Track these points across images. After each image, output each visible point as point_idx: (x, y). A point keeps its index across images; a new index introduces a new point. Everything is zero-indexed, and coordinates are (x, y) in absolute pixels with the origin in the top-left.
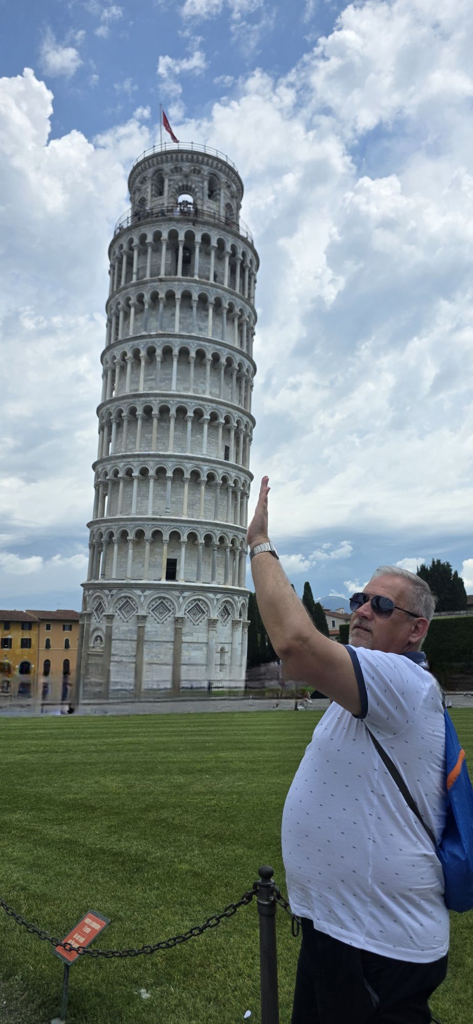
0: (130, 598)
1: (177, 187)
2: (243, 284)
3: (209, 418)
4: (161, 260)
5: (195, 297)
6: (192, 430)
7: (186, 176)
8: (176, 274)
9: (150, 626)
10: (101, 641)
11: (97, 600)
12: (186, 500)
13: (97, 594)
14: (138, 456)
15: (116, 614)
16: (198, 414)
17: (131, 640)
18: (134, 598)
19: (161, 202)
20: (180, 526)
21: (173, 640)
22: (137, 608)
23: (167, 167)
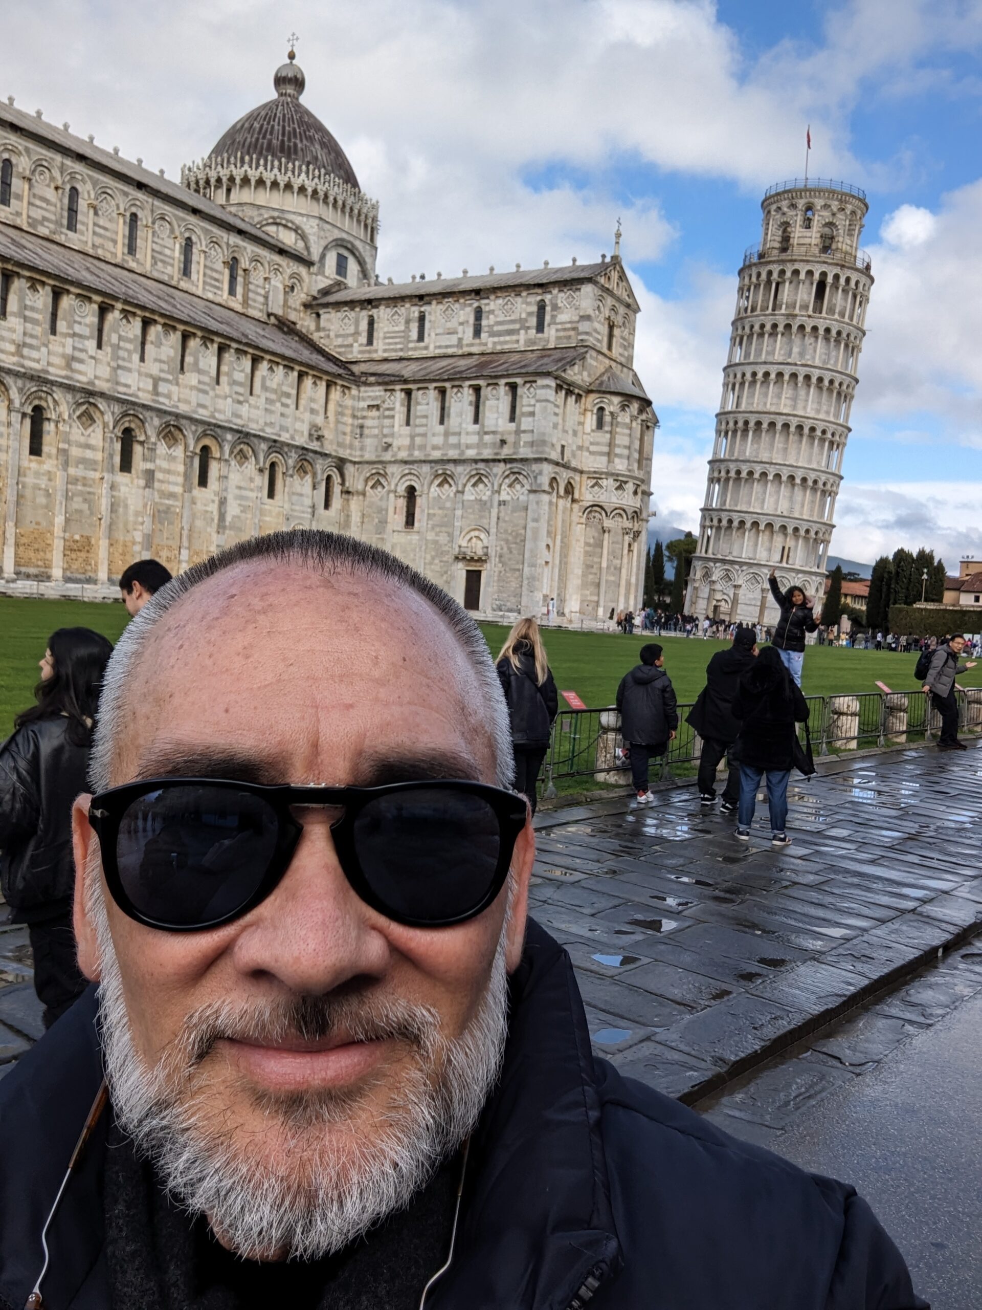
0: (757, 574)
7: (834, 215)
8: (821, 312)
11: (724, 571)
12: (807, 502)
13: (725, 567)
15: (743, 585)
17: (755, 605)
18: (762, 575)
19: (809, 234)
20: (800, 523)
23: (819, 203)
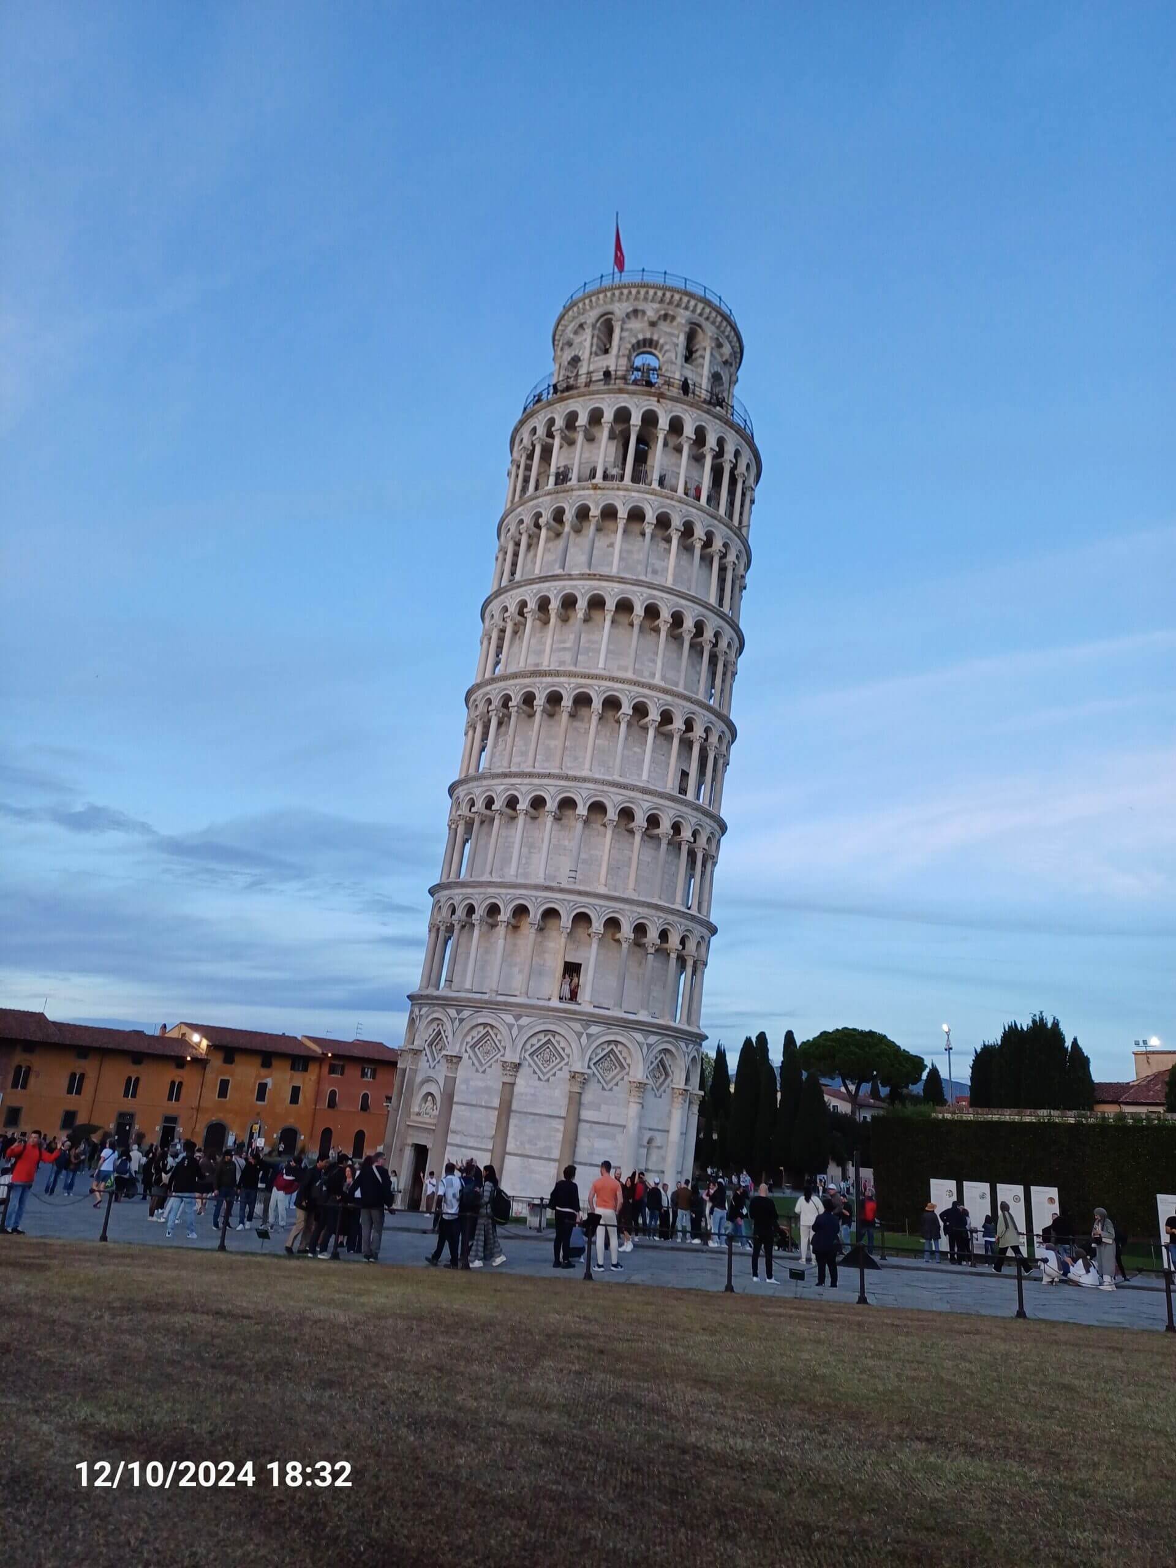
0: (492, 1027)
1: (634, 341)
2: (731, 503)
3: (659, 719)
4: (598, 455)
5: (650, 516)
6: (626, 739)
7: (652, 324)
8: (622, 478)
9: (523, 1084)
10: (434, 1103)
11: (434, 1025)
12: (606, 858)
13: (435, 1015)
14: (530, 775)
15: (465, 1056)
16: (640, 710)
17: (487, 1107)
18: (501, 1028)
20: (593, 905)
21: (563, 1114)
22: (505, 1048)
23: (621, 309)
